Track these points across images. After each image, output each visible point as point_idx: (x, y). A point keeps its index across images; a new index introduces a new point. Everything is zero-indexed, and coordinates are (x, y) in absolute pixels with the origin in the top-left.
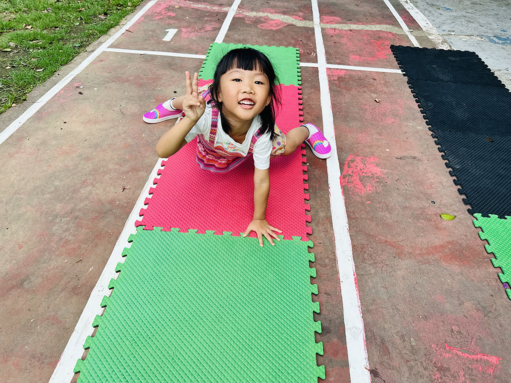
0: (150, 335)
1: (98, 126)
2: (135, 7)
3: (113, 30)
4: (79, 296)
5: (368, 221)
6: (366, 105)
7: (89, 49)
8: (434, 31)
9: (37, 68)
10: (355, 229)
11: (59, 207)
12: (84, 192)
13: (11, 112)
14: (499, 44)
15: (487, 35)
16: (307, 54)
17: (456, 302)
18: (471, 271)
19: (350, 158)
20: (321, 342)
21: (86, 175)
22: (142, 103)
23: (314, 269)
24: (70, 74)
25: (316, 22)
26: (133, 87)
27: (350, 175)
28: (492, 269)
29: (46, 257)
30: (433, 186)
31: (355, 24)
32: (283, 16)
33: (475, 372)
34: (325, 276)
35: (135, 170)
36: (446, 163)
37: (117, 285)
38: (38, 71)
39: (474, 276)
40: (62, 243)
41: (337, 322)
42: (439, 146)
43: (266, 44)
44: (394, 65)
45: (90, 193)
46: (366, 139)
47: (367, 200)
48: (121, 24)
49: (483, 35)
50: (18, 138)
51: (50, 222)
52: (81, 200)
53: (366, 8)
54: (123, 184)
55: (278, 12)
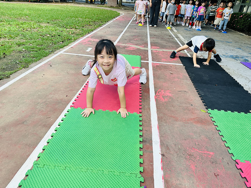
1: (57, 77)
2: (75, 40)
3: (65, 47)
4: (46, 128)
5: (164, 110)
6: (167, 74)
7: (55, 52)
9: (33, 58)
10: (159, 112)
11: (40, 100)
12: (50, 96)
13: (22, 70)
16: (144, 58)
17: (198, 136)
18: (205, 126)
19: (159, 90)
20: (142, 144)
21: (51, 91)
22: (76, 70)
23: (141, 123)
24: (47, 60)
25: (149, 48)
26: (73, 65)
27: (158, 95)
28: (214, 126)
29: (33, 115)
30: (192, 100)
31: (165, 49)
32: (136, 46)
33: (203, 157)
34: (146, 125)
35: (71, 90)
36: (198, 93)
37: (62, 124)
39: (206, 128)
40: (40, 111)
41: (149, 139)
42: (196, 88)
43: (128, 54)
44: (180, 63)
45: (53, 97)
46: (166, 85)
47: (165, 103)
48: (69, 45)
50: (25, 79)
51: (36, 105)
52: (49, 99)
53: (170, 44)
54: (66, 94)
55: (134, 45)
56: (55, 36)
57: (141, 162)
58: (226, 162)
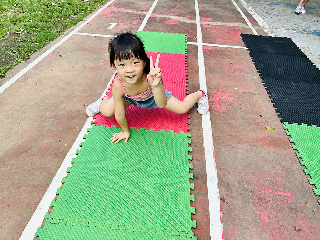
0: (98, 177)
1: (70, 73)
2: (92, 11)
3: (79, 23)
4: (59, 158)
5: (223, 125)
6: (224, 65)
7: (65, 33)
8: (267, 27)
9: (36, 42)
10: (215, 128)
11: (48, 113)
12: (62, 106)
13: (21, 65)
14: (305, 34)
15: (298, 29)
16: (191, 38)
17: (270, 166)
18: (280, 151)
19: (214, 93)
20: (193, 183)
21: (63, 98)
22: (95, 61)
23: (191, 147)
24: (54, 46)
25: (198, 21)
26: (90, 53)
27: (213, 101)
28: (292, 150)
29: (41, 138)
30: (261, 108)
31: (221, 22)
32: (178, 17)
33: (279, 201)
34: (197, 151)
35: (91, 96)
36: (269, 96)
37: (80, 152)
38: (36, 44)
39: (282, 154)
40: (49, 131)
41: (202, 174)
42: (266, 87)
43: (168, 32)
44: (242, 44)
45: (66, 107)
46: (224, 83)
47: (222, 114)
48: (84, 20)
49: (296, 29)
50: (25, 78)
51: (43, 121)
52: (61, 111)
53: (227, 14)
54: (84, 102)
55: (176, 15)
56: (63, 5)
57: (193, 213)
58: (310, 208)
